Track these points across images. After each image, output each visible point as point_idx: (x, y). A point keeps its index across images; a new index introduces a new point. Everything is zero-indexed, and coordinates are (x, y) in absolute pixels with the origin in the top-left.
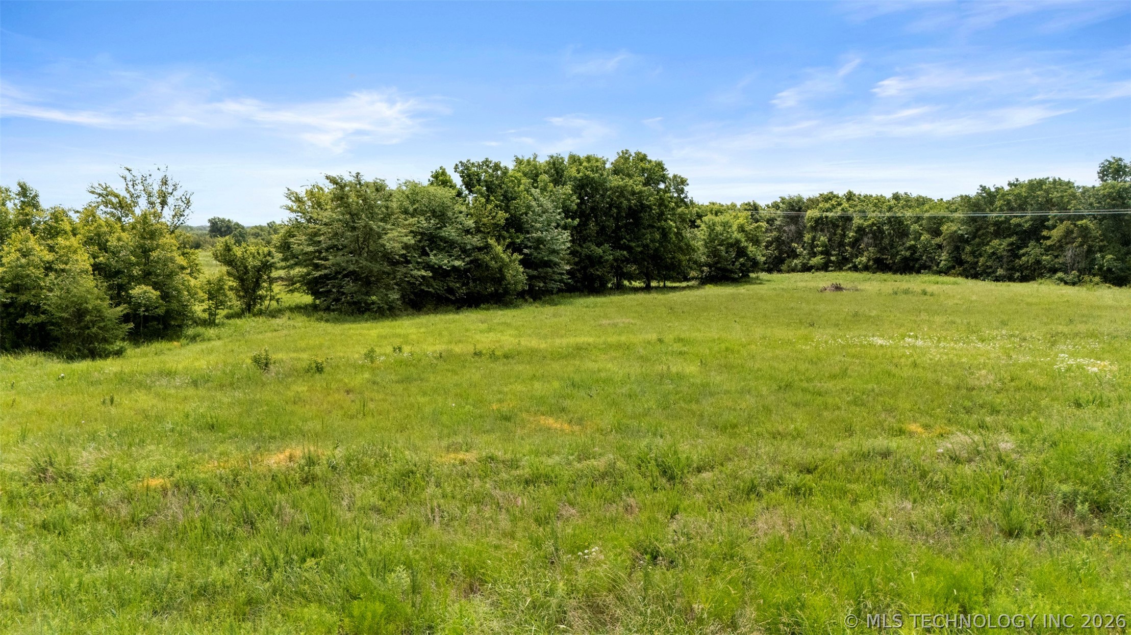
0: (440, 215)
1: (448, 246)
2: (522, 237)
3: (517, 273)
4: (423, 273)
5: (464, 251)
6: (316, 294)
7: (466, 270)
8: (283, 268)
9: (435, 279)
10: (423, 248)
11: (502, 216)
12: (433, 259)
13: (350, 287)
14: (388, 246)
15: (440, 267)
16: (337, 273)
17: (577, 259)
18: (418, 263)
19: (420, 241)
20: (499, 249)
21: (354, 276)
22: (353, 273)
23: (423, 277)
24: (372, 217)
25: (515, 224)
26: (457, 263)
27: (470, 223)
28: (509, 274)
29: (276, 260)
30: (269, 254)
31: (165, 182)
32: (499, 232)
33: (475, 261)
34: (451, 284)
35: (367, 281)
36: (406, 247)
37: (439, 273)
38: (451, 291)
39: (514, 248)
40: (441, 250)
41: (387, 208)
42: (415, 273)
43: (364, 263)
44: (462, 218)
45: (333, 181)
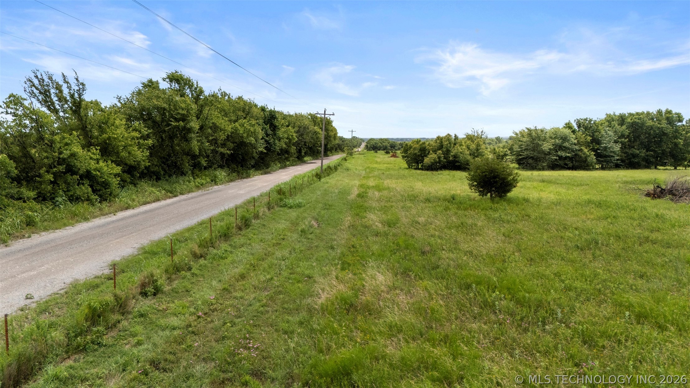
0: (565, 139)
1: (565, 149)
2: (598, 146)
3: (592, 158)
4: (555, 158)
5: (573, 151)
6: (519, 164)
7: (572, 158)
8: (510, 156)
9: (560, 160)
10: (556, 150)
11: (589, 138)
12: (559, 153)
13: (530, 161)
14: (543, 149)
15: (562, 156)
16: (527, 157)
17: (625, 155)
18: (554, 155)
19: (555, 147)
20: (586, 150)
21: (532, 158)
22: (532, 157)
23: (555, 159)
24: (539, 140)
25: (596, 141)
26: (568, 155)
27: (576, 141)
28: (589, 159)
29: (508, 153)
30: (506, 151)
31: (482, 132)
32: (587, 145)
33: (576, 155)
34: (566, 162)
35: (536, 160)
36: (550, 149)
37: (561, 158)
38: (566, 164)
39: (593, 150)
40: (563, 150)
41: (545, 137)
42: (553, 158)
43: (535, 154)
44: (572, 140)
45: (528, 129)
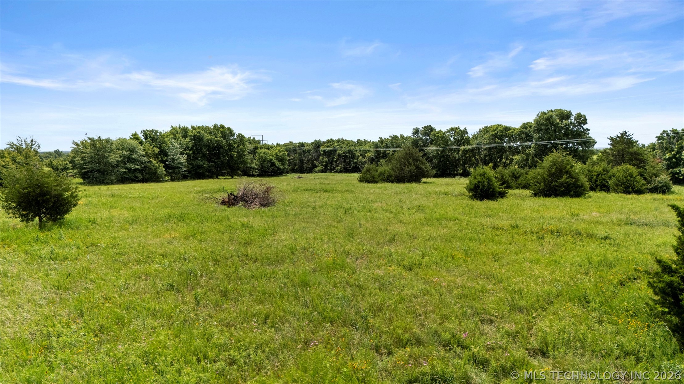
0: (132, 150)
1: (133, 161)
2: (166, 158)
3: (162, 170)
4: (124, 170)
5: (142, 163)
6: (84, 178)
7: (142, 170)
8: (72, 169)
9: (129, 173)
10: (125, 162)
11: (157, 150)
12: (128, 165)
13: (96, 174)
14: (110, 161)
15: (131, 169)
16: (92, 170)
17: (191, 166)
18: (123, 167)
19: (123, 159)
20: (155, 162)
21: (99, 171)
22: (98, 170)
23: (124, 172)
24: (105, 151)
25: (163, 153)
26: (137, 167)
27: (144, 153)
28: (159, 171)
29: (69, 166)
30: (67, 164)
31: (32, 141)
32: (156, 156)
33: (146, 167)
34: (136, 175)
35: (102, 172)
36: (118, 161)
37: (130, 170)
38: (136, 177)
39: (162, 161)
40: (132, 163)
41: (111, 148)
42: (122, 170)
43: (101, 167)
44: (141, 151)
45: (90, 139)
